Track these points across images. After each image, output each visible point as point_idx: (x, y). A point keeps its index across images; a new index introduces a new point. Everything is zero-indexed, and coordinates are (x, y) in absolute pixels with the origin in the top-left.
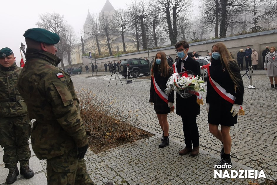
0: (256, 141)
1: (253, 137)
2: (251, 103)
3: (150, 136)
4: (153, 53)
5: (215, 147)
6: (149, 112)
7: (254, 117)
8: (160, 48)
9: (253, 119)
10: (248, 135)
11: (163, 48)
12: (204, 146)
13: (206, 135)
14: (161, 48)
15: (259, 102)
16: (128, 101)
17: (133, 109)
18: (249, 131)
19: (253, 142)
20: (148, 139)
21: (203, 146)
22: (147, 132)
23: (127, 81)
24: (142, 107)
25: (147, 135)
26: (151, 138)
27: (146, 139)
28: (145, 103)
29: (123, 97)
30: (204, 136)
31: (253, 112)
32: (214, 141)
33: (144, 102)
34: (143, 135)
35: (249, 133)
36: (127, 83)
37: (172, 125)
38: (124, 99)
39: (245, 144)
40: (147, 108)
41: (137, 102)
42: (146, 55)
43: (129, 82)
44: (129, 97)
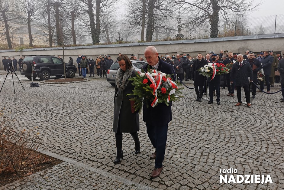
0: (183, 160)
1: (180, 155)
2: (176, 113)
3: (55, 164)
4: (69, 50)
5: (140, 171)
6: (57, 126)
7: (180, 130)
8: (78, 46)
9: (179, 132)
10: (175, 152)
11: (83, 46)
12: (128, 172)
13: (130, 156)
14: (80, 45)
15: (184, 112)
16: (28, 111)
17: (35, 124)
18: (176, 146)
19: (181, 161)
20: (50, 169)
21: (125, 172)
22: (50, 157)
23: (31, 84)
24: (48, 119)
25: (50, 162)
26: (55, 168)
27: (48, 169)
28: (54, 114)
29: (22, 106)
30: (127, 157)
31: (179, 124)
32: (139, 163)
33: (52, 112)
34: (44, 163)
35: (176, 149)
36: (31, 87)
37: (88, 144)
38: (23, 109)
39: (173, 164)
40: (55, 121)
41: (43, 113)
42: (60, 53)
43: (33, 85)
44: (32, 106)
